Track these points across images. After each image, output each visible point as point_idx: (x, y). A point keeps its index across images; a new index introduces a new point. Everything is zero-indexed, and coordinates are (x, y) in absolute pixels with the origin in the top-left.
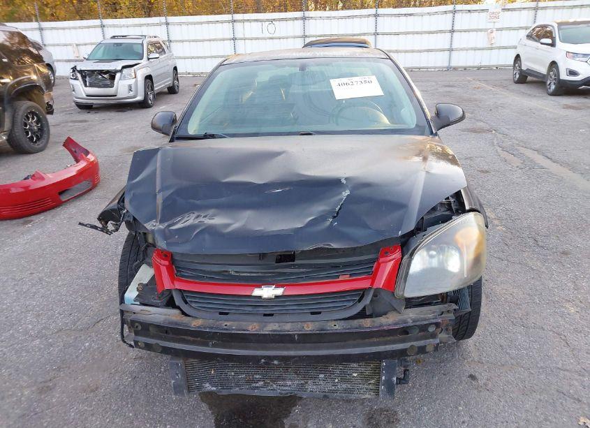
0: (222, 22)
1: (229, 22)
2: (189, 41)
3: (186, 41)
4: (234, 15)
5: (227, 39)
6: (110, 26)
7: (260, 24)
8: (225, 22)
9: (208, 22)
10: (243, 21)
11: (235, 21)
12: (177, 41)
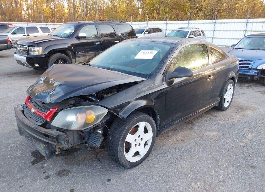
0: (241, 22)
1: (245, 22)
2: (223, 31)
3: (222, 31)
4: (248, 19)
5: (242, 31)
6: (192, 23)
7: (262, 24)
8: (243, 22)
9: (235, 23)
10: (253, 22)
11: (248, 22)
12: (217, 31)
